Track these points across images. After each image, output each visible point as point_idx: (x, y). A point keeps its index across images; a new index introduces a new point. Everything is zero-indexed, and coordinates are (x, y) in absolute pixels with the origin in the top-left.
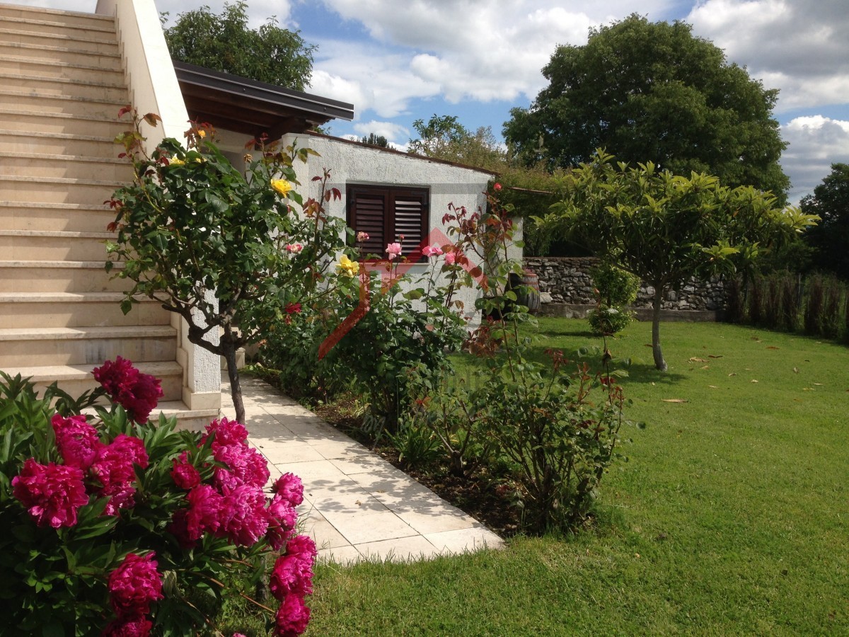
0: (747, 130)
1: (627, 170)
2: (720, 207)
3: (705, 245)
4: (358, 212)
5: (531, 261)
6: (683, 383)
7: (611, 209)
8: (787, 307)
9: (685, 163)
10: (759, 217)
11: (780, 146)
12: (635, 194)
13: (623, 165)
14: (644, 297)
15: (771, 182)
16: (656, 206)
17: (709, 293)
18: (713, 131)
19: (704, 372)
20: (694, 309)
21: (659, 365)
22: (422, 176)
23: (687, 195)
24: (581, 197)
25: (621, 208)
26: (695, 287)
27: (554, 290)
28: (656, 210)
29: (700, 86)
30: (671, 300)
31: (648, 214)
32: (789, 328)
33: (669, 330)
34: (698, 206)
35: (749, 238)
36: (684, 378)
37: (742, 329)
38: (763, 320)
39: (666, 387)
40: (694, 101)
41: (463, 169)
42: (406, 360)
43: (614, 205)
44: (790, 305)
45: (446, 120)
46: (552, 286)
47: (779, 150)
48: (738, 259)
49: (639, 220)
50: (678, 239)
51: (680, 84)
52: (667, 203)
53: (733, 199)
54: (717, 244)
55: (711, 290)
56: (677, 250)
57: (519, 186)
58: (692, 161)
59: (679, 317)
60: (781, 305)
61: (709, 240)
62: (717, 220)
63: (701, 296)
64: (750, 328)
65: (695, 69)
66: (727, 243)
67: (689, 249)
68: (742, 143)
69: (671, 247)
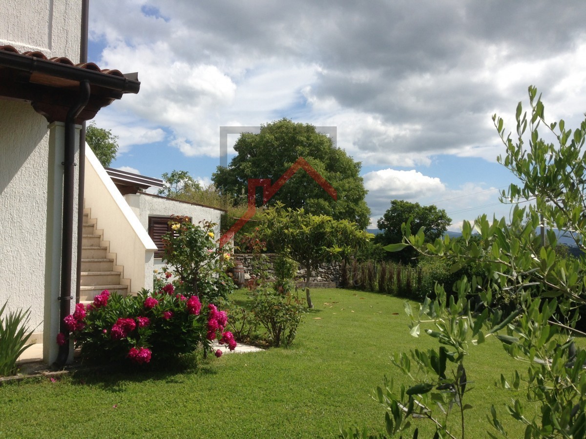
0: (348, 183)
1: (292, 212)
2: (334, 230)
3: (328, 247)
4: (155, 231)
5: (238, 256)
6: (321, 312)
7: (286, 231)
8: (370, 279)
9: (316, 201)
10: (350, 234)
11: (364, 192)
12: (296, 223)
13: (290, 209)
14: (300, 275)
15: (361, 211)
16: (306, 230)
17: (332, 272)
18: (330, 184)
19: (330, 309)
20: (325, 281)
21: (310, 306)
22: (188, 212)
23: (319, 225)
24: (271, 225)
25: (291, 230)
26: (325, 269)
27: (251, 272)
28: (306, 232)
29: (321, 158)
30: (313, 277)
31: (303, 233)
32: (372, 290)
33: (313, 292)
34: (324, 230)
35: (346, 244)
36: (322, 311)
37: (349, 291)
38: (360, 287)
39: (314, 314)
40: (319, 167)
41: (209, 209)
42: (214, 297)
43: (287, 228)
44: (371, 278)
45: (181, 174)
46: (250, 270)
47: (363, 194)
48: (342, 254)
49: (299, 236)
50: (317, 245)
51: (311, 158)
52: (311, 229)
53: (339, 226)
54: (333, 247)
55: (333, 271)
56: (316, 250)
57: (236, 217)
58: (320, 200)
59: (316, 286)
60: (367, 277)
61: (330, 245)
62: (333, 236)
63: (328, 274)
64: (353, 291)
65: (318, 150)
66: (337, 246)
67: (321, 249)
68: (345, 190)
69: (313, 249)
